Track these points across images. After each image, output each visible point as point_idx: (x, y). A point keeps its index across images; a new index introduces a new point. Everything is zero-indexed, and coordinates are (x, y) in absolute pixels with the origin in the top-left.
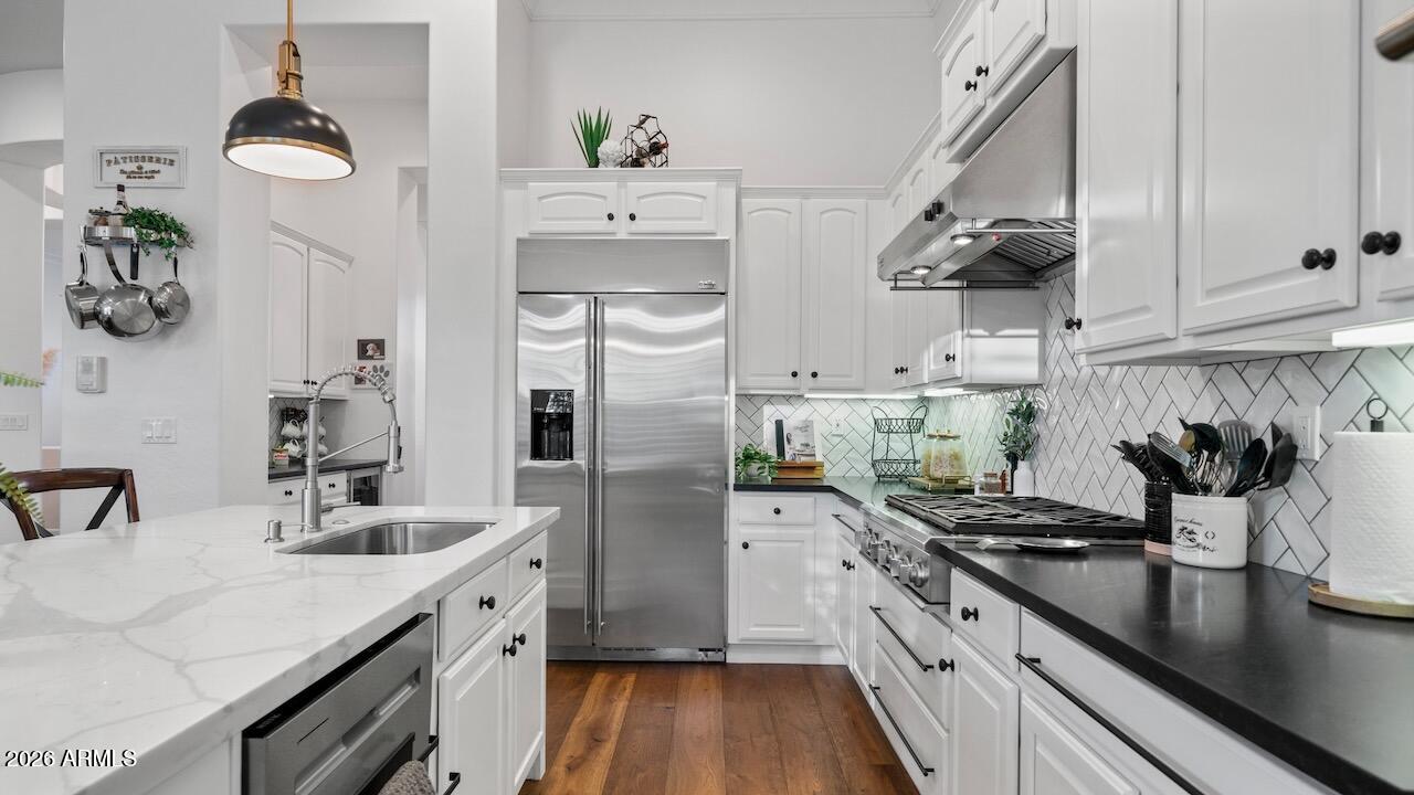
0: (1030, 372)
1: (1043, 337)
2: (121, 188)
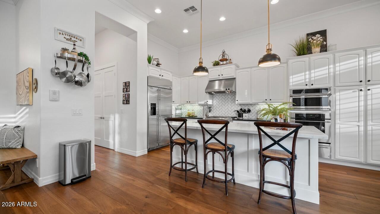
0: (211, 103)
1: (213, 100)
2: (74, 45)
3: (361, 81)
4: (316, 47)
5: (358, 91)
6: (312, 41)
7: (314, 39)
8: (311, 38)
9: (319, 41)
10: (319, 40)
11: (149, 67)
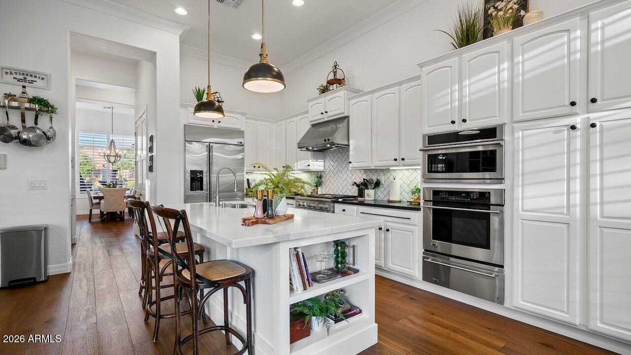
0: (322, 168)
1: (324, 162)
2: (24, 87)
3: (573, 104)
4: (502, 26)
5: (568, 130)
6: (496, 12)
7: (499, 8)
8: (494, 6)
9: (510, 11)
10: (511, 8)
11: (189, 108)
